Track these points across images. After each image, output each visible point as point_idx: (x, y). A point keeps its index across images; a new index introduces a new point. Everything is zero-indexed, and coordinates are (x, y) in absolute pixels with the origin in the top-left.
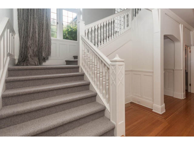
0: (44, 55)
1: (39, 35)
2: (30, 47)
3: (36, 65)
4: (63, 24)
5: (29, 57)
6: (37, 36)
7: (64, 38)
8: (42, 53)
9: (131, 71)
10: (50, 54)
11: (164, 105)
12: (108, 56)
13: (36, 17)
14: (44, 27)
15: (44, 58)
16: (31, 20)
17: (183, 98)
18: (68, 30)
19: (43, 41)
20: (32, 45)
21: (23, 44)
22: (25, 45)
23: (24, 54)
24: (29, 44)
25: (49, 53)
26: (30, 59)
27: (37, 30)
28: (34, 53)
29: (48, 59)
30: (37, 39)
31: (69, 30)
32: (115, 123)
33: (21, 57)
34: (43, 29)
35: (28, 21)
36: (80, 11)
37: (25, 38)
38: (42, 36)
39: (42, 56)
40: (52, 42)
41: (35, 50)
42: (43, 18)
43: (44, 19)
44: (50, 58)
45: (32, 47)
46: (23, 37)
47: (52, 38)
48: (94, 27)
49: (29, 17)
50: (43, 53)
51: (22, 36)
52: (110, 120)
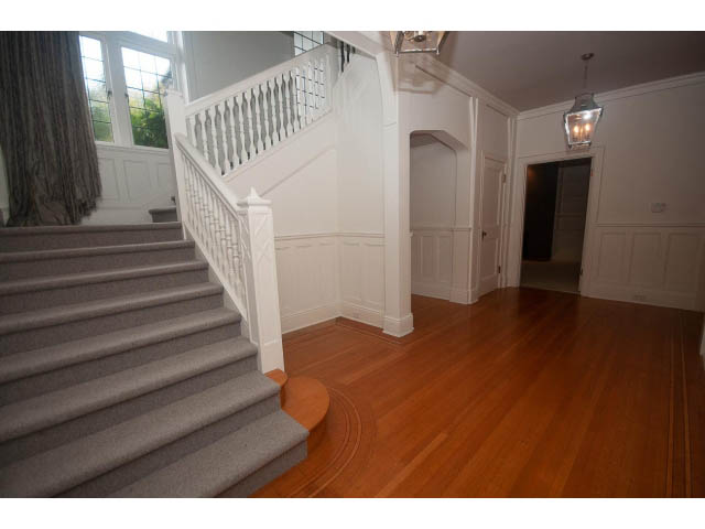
0: (79, 195)
1: (56, 133)
2: (37, 174)
3: (61, 224)
4: (127, 96)
5: (38, 201)
6: (51, 140)
7: (138, 142)
8: (73, 190)
9: (338, 235)
10: (99, 192)
11: (410, 316)
12: (265, 193)
13: (38, 78)
14: (68, 110)
15: (84, 205)
16: (25, 88)
17: (470, 303)
18: (148, 114)
19: (72, 152)
20: (41, 165)
21: (13, 163)
22: (21, 169)
23: (22, 193)
24: (30, 163)
25: (95, 190)
26: (41, 209)
27: (47, 120)
28: (51, 191)
29: (94, 207)
30: (53, 147)
31: (150, 117)
32: (256, 344)
33: (16, 202)
34: (64, 115)
35: (18, 93)
36: (179, 50)
37: (15, 144)
38: (66, 137)
39: (74, 197)
40: (100, 154)
41: (52, 180)
42: (62, 81)
43: (65, 82)
44: (99, 204)
45: (41, 172)
46: (12, 143)
47: (97, 142)
48: (223, 104)
49: (20, 81)
50: (77, 190)
51: (9, 142)
52: (248, 340)
